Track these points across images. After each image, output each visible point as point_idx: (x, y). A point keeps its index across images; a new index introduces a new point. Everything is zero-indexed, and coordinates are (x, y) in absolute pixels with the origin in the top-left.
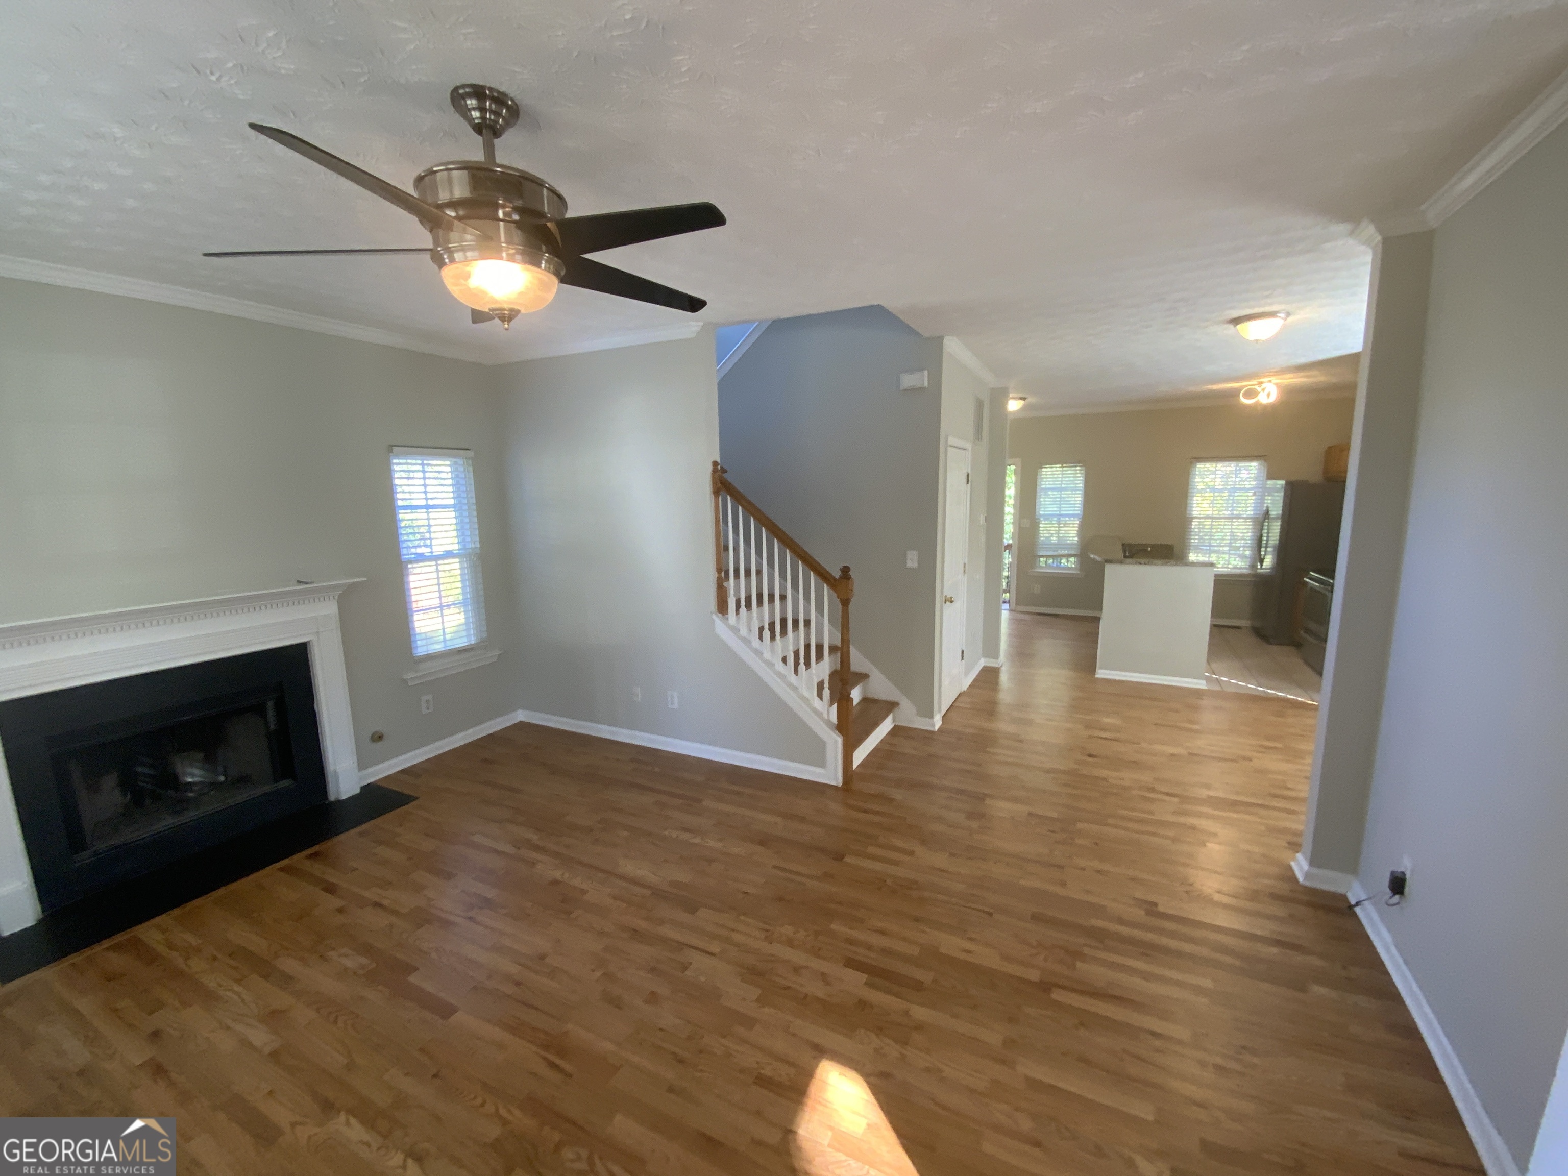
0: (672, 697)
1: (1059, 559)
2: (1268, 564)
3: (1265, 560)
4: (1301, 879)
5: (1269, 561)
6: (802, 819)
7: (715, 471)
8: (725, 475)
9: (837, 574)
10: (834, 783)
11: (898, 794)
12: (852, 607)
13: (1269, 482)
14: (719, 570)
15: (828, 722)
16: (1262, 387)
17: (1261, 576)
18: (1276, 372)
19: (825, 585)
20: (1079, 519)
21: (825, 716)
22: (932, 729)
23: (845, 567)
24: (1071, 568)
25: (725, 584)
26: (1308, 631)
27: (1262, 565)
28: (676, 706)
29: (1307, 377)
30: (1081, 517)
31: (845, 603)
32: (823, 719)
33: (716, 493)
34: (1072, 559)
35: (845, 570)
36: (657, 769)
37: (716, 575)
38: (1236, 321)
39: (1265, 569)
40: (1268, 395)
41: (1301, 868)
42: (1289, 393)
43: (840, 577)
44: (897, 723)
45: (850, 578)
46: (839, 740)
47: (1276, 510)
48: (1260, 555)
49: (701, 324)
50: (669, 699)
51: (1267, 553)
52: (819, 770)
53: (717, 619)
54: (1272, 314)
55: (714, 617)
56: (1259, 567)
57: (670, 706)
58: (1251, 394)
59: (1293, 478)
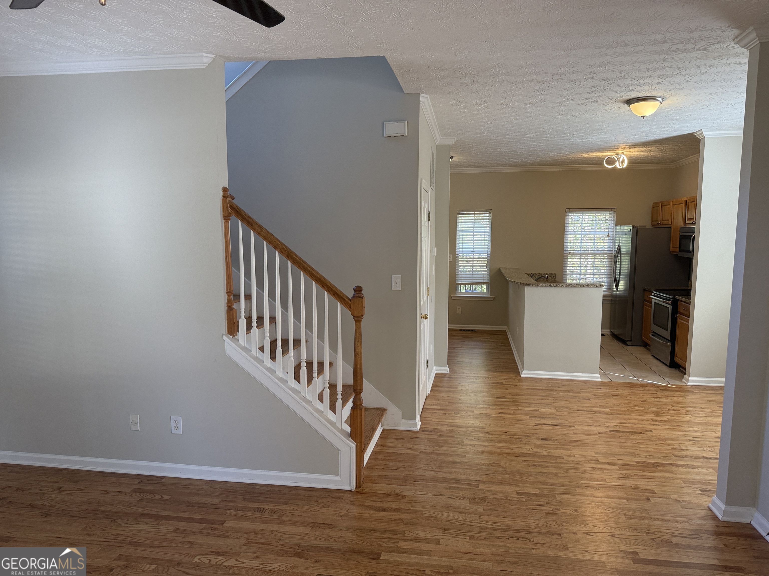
0: (177, 422)
1: (474, 287)
2: (622, 287)
3: (620, 285)
4: (720, 517)
5: (622, 285)
6: (330, 526)
7: (225, 197)
8: (233, 201)
9: (350, 294)
10: (348, 488)
11: (408, 491)
12: (364, 322)
13: (618, 227)
14: (229, 293)
15: (342, 431)
16: (618, 157)
17: (615, 296)
18: (630, 146)
19: (339, 304)
20: (488, 254)
21: (339, 425)
22: (414, 429)
23: (357, 287)
24: (484, 293)
25: (234, 306)
26: (655, 334)
27: (617, 288)
28: (180, 431)
29: (646, 151)
30: (489, 253)
31: (358, 319)
32: (337, 428)
33: (226, 218)
34: (484, 287)
35: (358, 290)
36: (166, 497)
37: (227, 297)
38: (629, 102)
39: (621, 291)
40: (622, 162)
41: (718, 508)
42: (633, 162)
43: (354, 296)
44: (385, 427)
45: (363, 297)
46: (353, 446)
47: (626, 247)
48: (616, 280)
49: (213, 56)
50: (173, 425)
51: (621, 279)
52: (337, 478)
53: (227, 339)
54: (654, 98)
55: (225, 338)
56: (615, 289)
57: (174, 431)
58: (611, 161)
59: (637, 224)
